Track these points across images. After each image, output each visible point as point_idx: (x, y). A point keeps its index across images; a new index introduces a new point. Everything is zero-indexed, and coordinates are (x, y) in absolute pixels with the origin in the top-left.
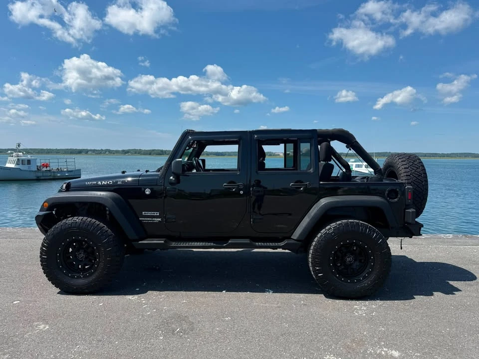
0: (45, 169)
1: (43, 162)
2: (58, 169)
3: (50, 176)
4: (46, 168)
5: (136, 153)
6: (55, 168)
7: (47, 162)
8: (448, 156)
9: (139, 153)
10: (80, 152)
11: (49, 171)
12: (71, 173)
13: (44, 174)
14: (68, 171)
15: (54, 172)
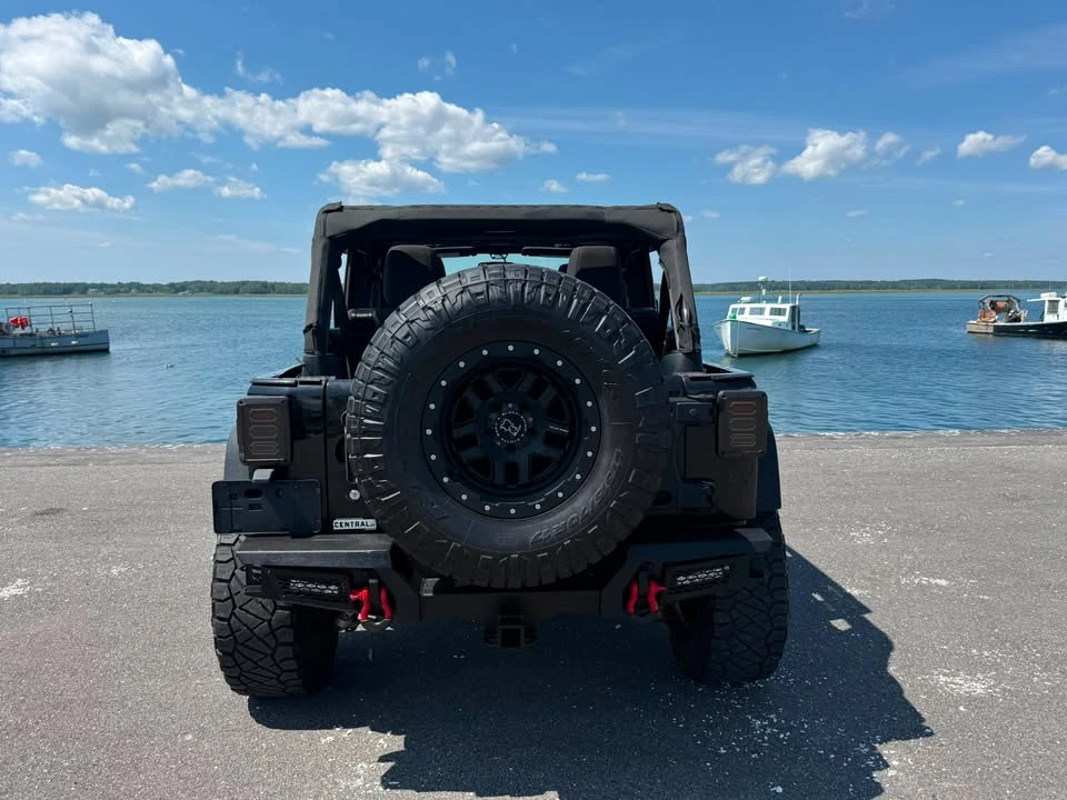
0: (19, 331)
1: (14, 315)
2: (51, 330)
3: (33, 346)
4: (23, 328)
5: (201, 290)
6: (44, 329)
7: (24, 313)
8: (895, 286)
9: (209, 291)
10: (67, 290)
11: (31, 335)
12: (84, 341)
13: (19, 343)
14: (77, 336)
15: (41, 338)
